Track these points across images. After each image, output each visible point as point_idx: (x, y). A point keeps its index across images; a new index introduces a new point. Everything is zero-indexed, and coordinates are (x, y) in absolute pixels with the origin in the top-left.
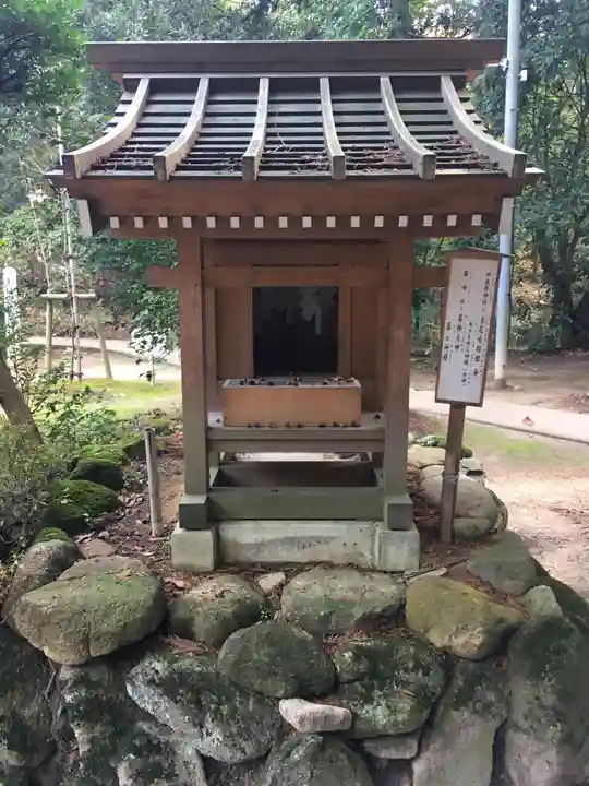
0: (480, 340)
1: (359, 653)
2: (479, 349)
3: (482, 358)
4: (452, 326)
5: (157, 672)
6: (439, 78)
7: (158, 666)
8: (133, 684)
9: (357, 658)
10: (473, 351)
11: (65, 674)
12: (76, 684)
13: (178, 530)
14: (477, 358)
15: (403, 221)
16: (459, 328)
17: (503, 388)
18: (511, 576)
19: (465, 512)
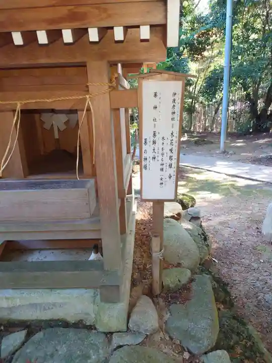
0: (171, 150)
2: (171, 158)
3: (174, 165)
4: (148, 141)
10: (167, 161)
14: (171, 166)
16: (154, 142)
17: (225, 154)
18: (197, 340)
19: (175, 263)
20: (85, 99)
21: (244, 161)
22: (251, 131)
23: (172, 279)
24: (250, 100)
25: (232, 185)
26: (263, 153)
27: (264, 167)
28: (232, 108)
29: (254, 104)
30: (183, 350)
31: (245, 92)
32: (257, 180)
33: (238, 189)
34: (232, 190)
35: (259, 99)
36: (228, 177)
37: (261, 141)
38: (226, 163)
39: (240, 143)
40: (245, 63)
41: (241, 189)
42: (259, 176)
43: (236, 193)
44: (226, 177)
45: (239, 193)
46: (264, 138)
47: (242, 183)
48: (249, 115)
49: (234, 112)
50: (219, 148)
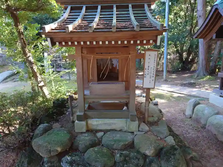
0: (154, 72)
1: (121, 155)
2: (153, 74)
3: (154, 77)
4: (146, 69)
5: (68, 160)
6: (144, 5)
7: (69, 158)
8: (62, 163)
9: (120, 156)
10: (152, 75)
11: (45, 160)
12: (48, 162)
13: (76, 121)
14: (153, 77)
15: (132, 42)
16: (148, 69)
17: (166, 81)
18: (162, 133)
19: (151, 115)
20: (129, 56)
21: (177, 85)
22: (180, 70)
23: (151, 119)
24: (179, 53)
25: (171, 96)
26: (187, 81)
27: (187, 88)
28: (169, 57)
29: (181, 55)
30: (158, 137)
31: (176, 49)
32: (183, 94)
33: (174, 98)
34: (171, 98)
35: (184, 52)
36: (168, 92)
37: (186, 75)
38: (167, 86)
39: (174, 76)
40: (175, 34)
41: (176, 98)
42: (185, 92)
43: (173, 99)
44: (167, 92)
45: (174, 99)
46: (187, 73)
47: (176, 95)
48: (178, 61)
49: (170, 59)
50: (163, 78)
